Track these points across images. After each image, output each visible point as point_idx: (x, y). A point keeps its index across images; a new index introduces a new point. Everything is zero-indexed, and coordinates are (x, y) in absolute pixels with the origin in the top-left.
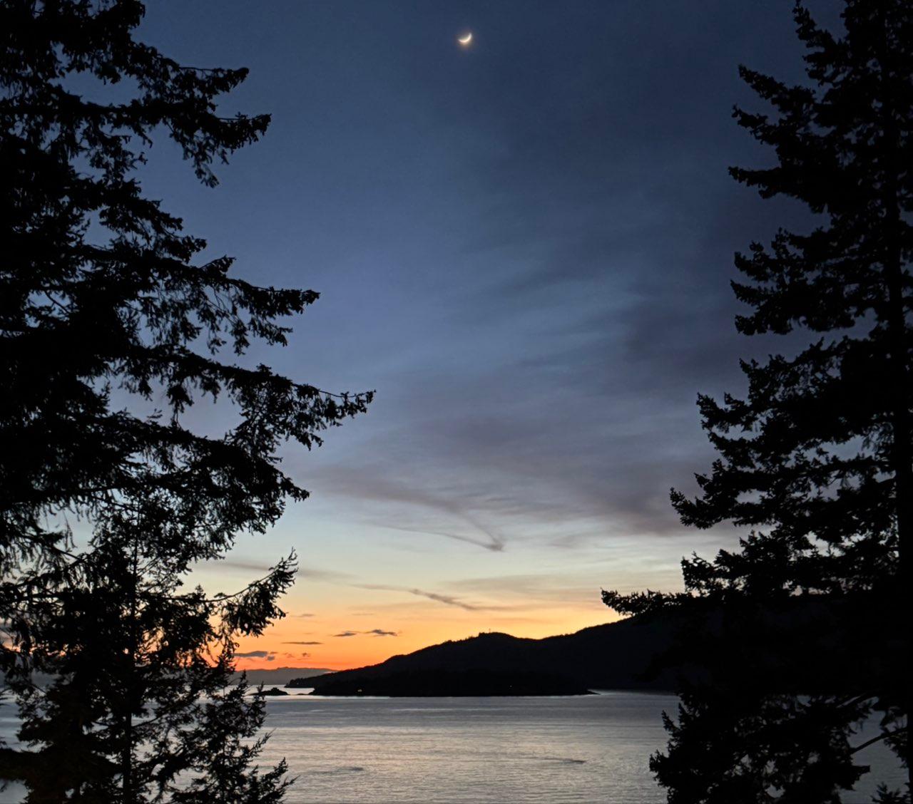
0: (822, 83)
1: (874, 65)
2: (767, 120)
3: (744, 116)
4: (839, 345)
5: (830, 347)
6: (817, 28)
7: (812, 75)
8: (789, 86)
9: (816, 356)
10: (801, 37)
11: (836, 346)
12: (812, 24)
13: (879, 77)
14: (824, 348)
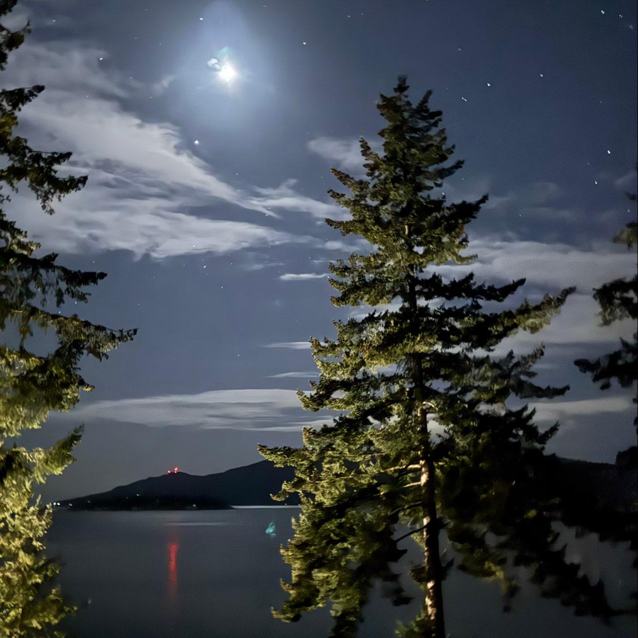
0: (373, 179)
1: (399, 171)
2: (345, 196)
3: (334, 193)
4: (384, 315)
5: (379, 315)
6: (371, 151)
7: (369, 175)
8: (357, 179)
9: (371, 319)
10: (363, 155)
11: (382, 314)
12: (369, 148)
13: (402, 177)
14: (376, 315)
